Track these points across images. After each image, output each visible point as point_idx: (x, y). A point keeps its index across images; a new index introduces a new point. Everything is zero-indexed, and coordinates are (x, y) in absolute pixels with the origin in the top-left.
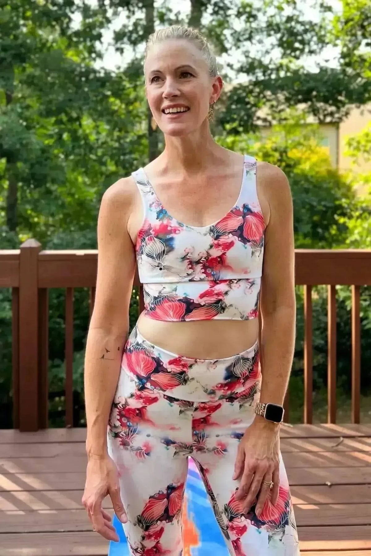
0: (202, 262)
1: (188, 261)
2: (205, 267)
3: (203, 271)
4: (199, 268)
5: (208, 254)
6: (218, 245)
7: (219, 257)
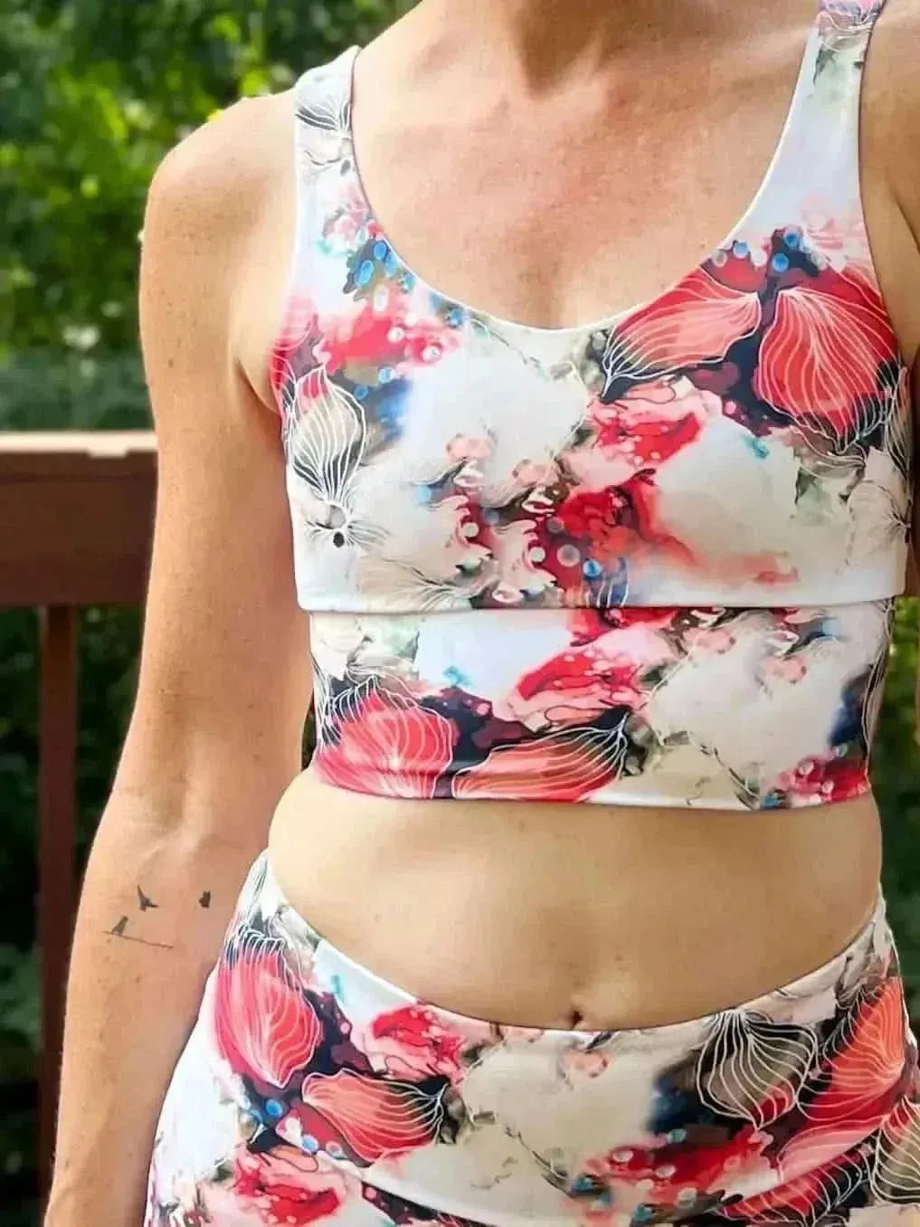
0: (531, 509)
1: (463, 500)
2: (546, 538)
3: (539, 554)
4: (516, 540)
5: (565, 475)
6: (615, 432)
7: (620, 490)
